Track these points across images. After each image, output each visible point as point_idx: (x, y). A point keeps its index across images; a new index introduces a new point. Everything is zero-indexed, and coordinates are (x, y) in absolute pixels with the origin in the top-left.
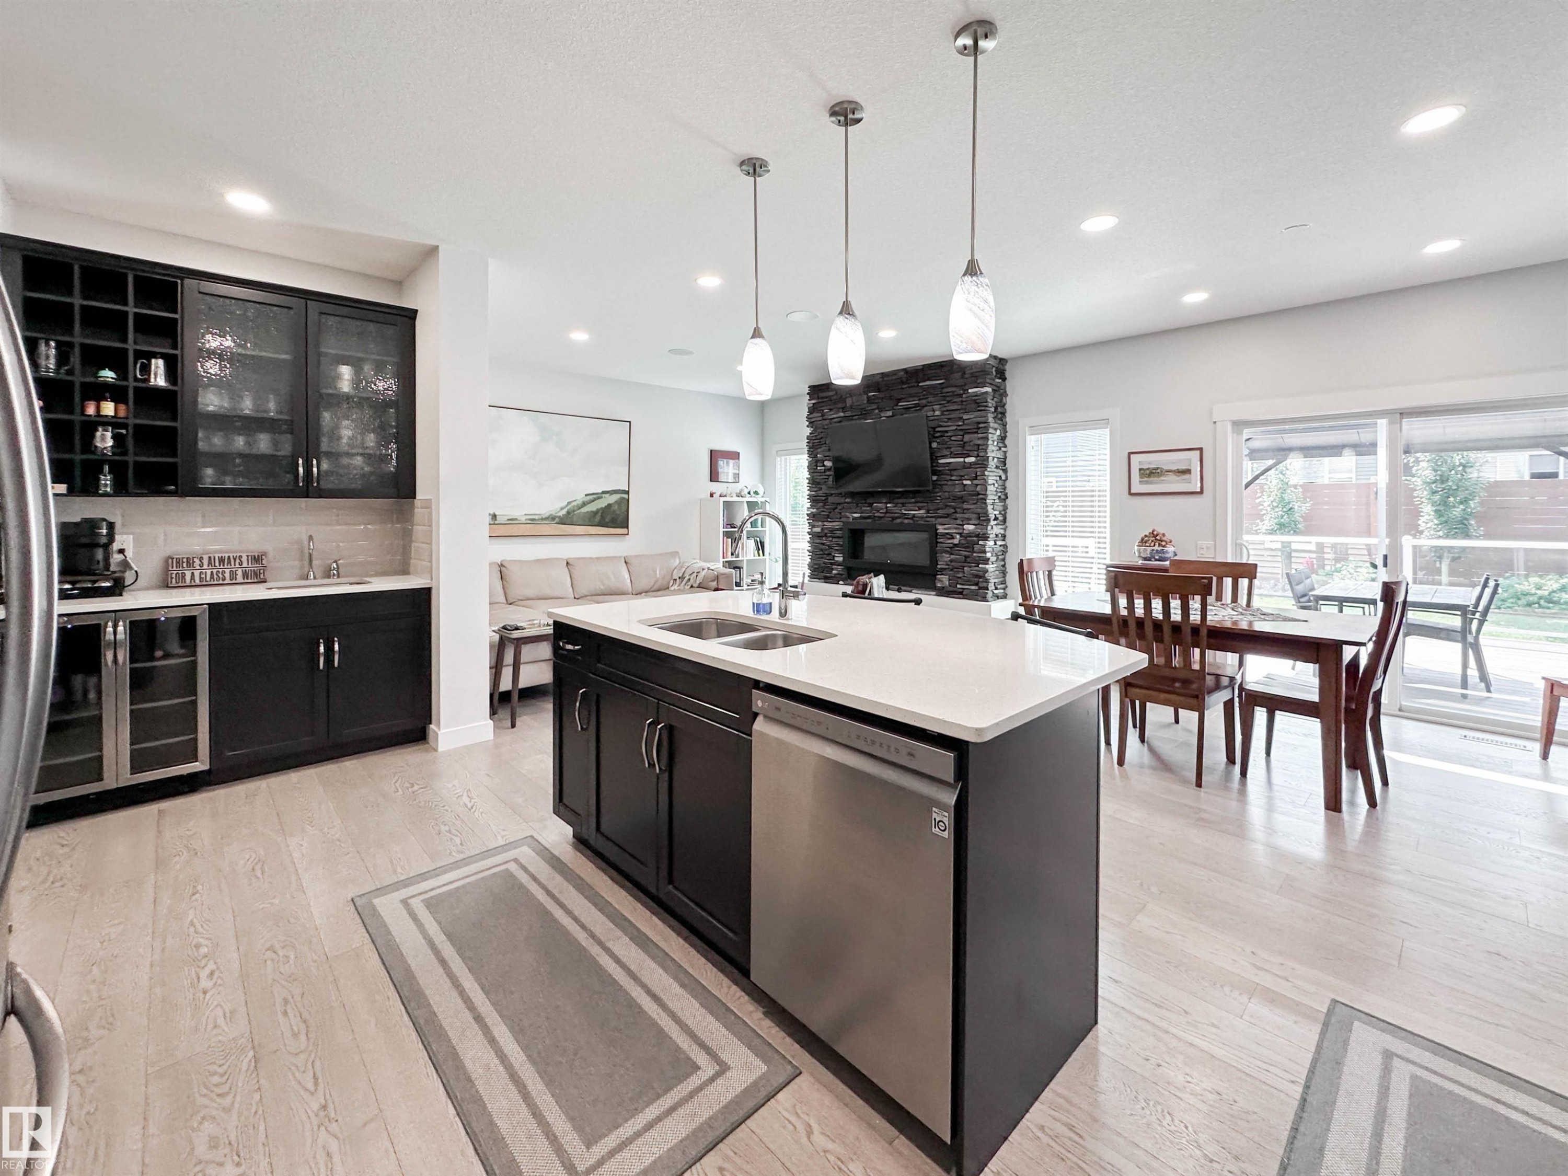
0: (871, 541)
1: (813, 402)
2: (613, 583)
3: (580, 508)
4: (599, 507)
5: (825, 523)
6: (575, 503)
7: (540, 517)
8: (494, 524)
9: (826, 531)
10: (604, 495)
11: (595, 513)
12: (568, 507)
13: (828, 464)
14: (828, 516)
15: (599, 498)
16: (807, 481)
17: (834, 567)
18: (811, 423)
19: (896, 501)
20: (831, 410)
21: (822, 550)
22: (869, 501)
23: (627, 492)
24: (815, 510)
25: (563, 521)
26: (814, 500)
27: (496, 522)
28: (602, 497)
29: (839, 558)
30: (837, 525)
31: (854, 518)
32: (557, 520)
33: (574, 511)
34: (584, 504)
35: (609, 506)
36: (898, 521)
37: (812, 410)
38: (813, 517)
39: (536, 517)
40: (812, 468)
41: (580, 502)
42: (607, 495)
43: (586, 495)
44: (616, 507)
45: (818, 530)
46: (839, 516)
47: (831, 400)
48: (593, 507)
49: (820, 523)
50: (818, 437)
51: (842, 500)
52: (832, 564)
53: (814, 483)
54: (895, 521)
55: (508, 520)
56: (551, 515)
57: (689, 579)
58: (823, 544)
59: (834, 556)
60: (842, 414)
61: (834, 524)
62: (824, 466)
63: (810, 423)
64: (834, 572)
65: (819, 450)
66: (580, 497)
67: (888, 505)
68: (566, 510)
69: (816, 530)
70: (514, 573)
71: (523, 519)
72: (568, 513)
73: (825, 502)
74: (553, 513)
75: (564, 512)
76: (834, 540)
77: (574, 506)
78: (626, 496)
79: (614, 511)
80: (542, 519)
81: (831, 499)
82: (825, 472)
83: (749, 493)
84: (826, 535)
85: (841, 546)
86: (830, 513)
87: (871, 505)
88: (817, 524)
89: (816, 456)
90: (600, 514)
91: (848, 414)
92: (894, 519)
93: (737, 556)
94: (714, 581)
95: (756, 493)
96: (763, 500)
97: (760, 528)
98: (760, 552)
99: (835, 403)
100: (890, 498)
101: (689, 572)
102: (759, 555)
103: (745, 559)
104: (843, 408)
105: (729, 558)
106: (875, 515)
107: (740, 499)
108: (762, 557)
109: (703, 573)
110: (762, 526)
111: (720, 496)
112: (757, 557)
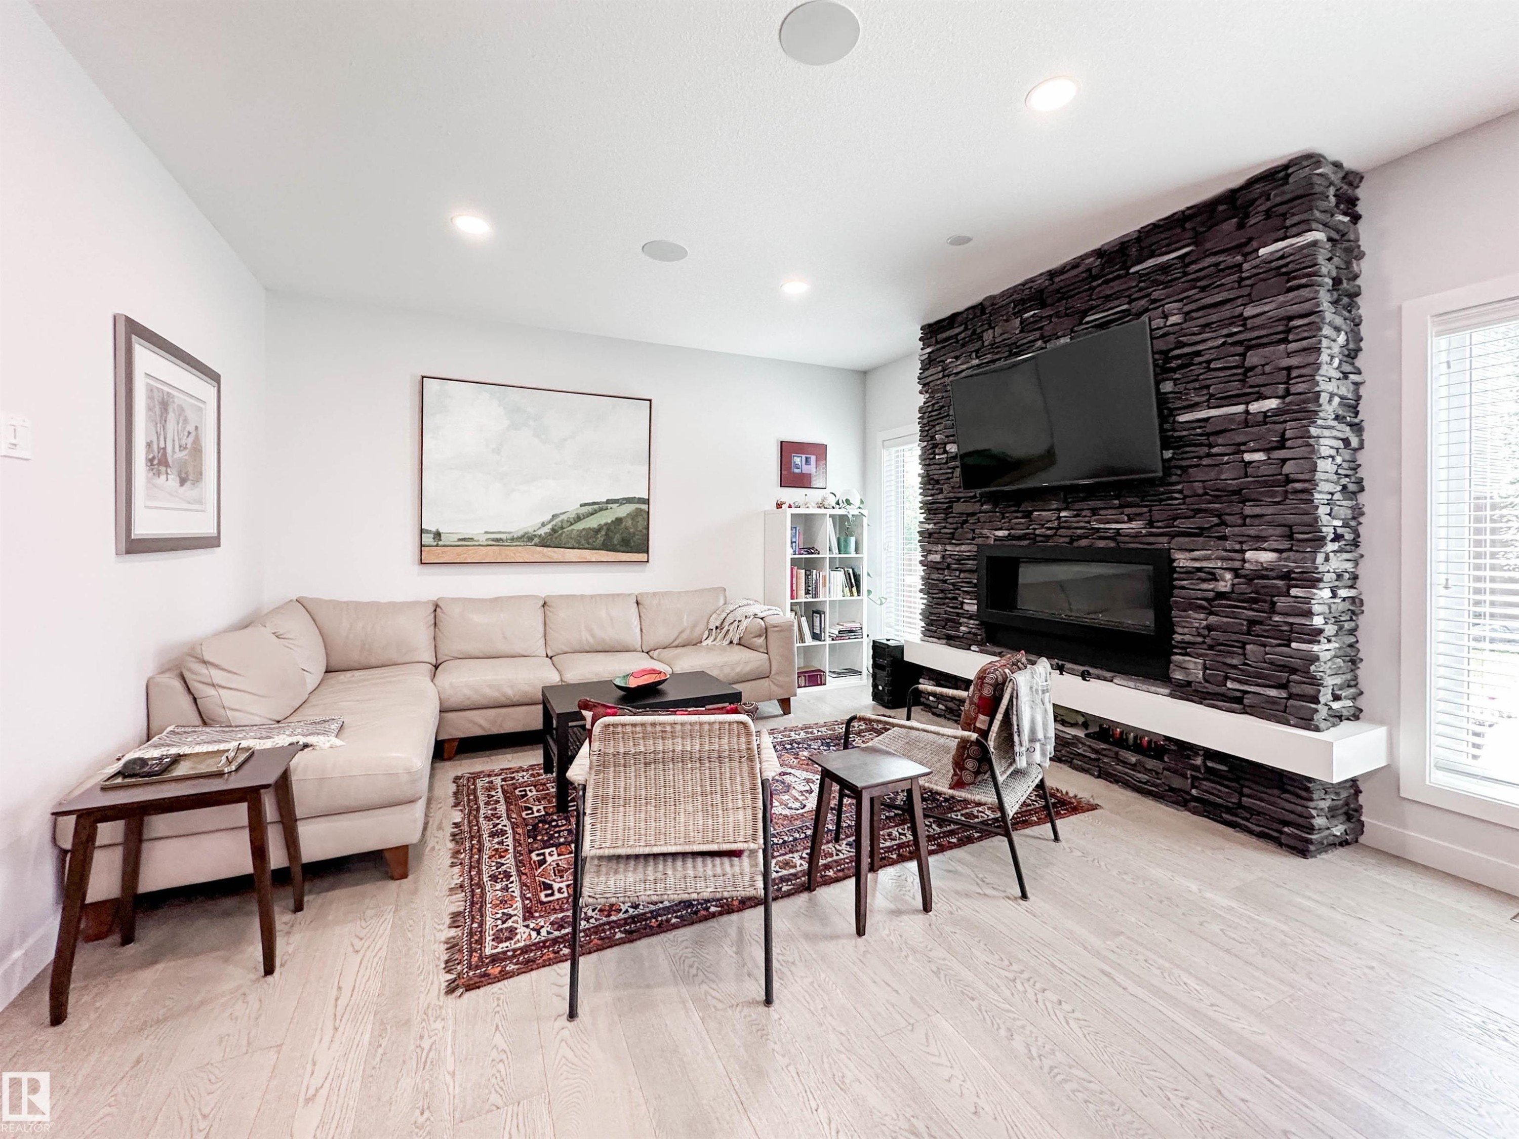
0: (1029, 575)
1: (929, 350)
3: (572, 524)
4: (603, 522)
5: (949, 548)
6: (565, 517)
7: (509, 536)
8: (437, 545)
9: (949, 560)
10: (609, 506)
11: (597, 531)
12: (554, 523)
13: (952, 448)
14: (953, 536)
15: (601, 510)
16: (920, 479)
17: (962, 620)
18: (926, 385)
19: (1079, 505)
20: (957, 358)
21: (942, 591)
22: (1023, 508)
23: (647, 502)
24: (931, 526)
25: (545, 542)
26: (930, 509)
27: (440, 543)
28: (607, 509)
29: (971, 606)
30: (966, 549)
31: (997, 539)
32: (536, 540)
33: (562, 528)
34: (579, 519)
35: (619, 521)
36: (1084, 543)
37: (928, 363)
38: (928, 537)
39: (503, 536)
40: (928, 459)
41: (572, 515)
42: (614, 506)
43: (581, 506)
44: (629, 523)
45: (937, 558)
46: (970, 535)
47: (956, 342)
48: (593, 523)
49: (940, 547)
50: (935, 407)
51: (977, 507)
52: (958, 614)
53: (930, 482)
54: (1075, 544)
55: (460, 540)
56: (526, 533)
57: (728, 631)
58: (945, 581)
59: (962, 603)
60: (975, 362)
61: (963, 548)
62: (945, 452)
63: (924, 385)
64: (962, 629)
65: (938, 428)
66: (572, 507)
67: (1063, 514)
68: (550, 526)
69: (931, 557)
71: (483, 539)
72: (554, 530)
73: (948, 511)
74: (531, 530)
75: (547, 529)
76: (962, 575)
77: (562, 522)
78: (644, 507)
79: (626, 529)
80: (513, 539)
81: (958, 507)
82: (947, 463)
83: (837, 502)
84: (948, 567)
85: (975, 586)
86: (956, 529)
87: (1028, 515)
88: (934, 548)
89: (933, 438)
90: (603, 533)
91: (987, 358)
92: (1073, 540)
93: (816, 596)
94: (760, 636)
95: (848, 502)
96: (856, 512)
97: (853, 554)
98: (854, 589)
99: (963, 346)
100: (1065, 501)
101: (730, 619)
102: (852, 595)
103: (828, 599)
104: (977, 351)
105: (802, 598)
106: (1037, 532)
107: (822, 511)
108: (856, 597)
109: (745, 623)
110: (857, 551)
111: (790, 506)
112: (848, 598)
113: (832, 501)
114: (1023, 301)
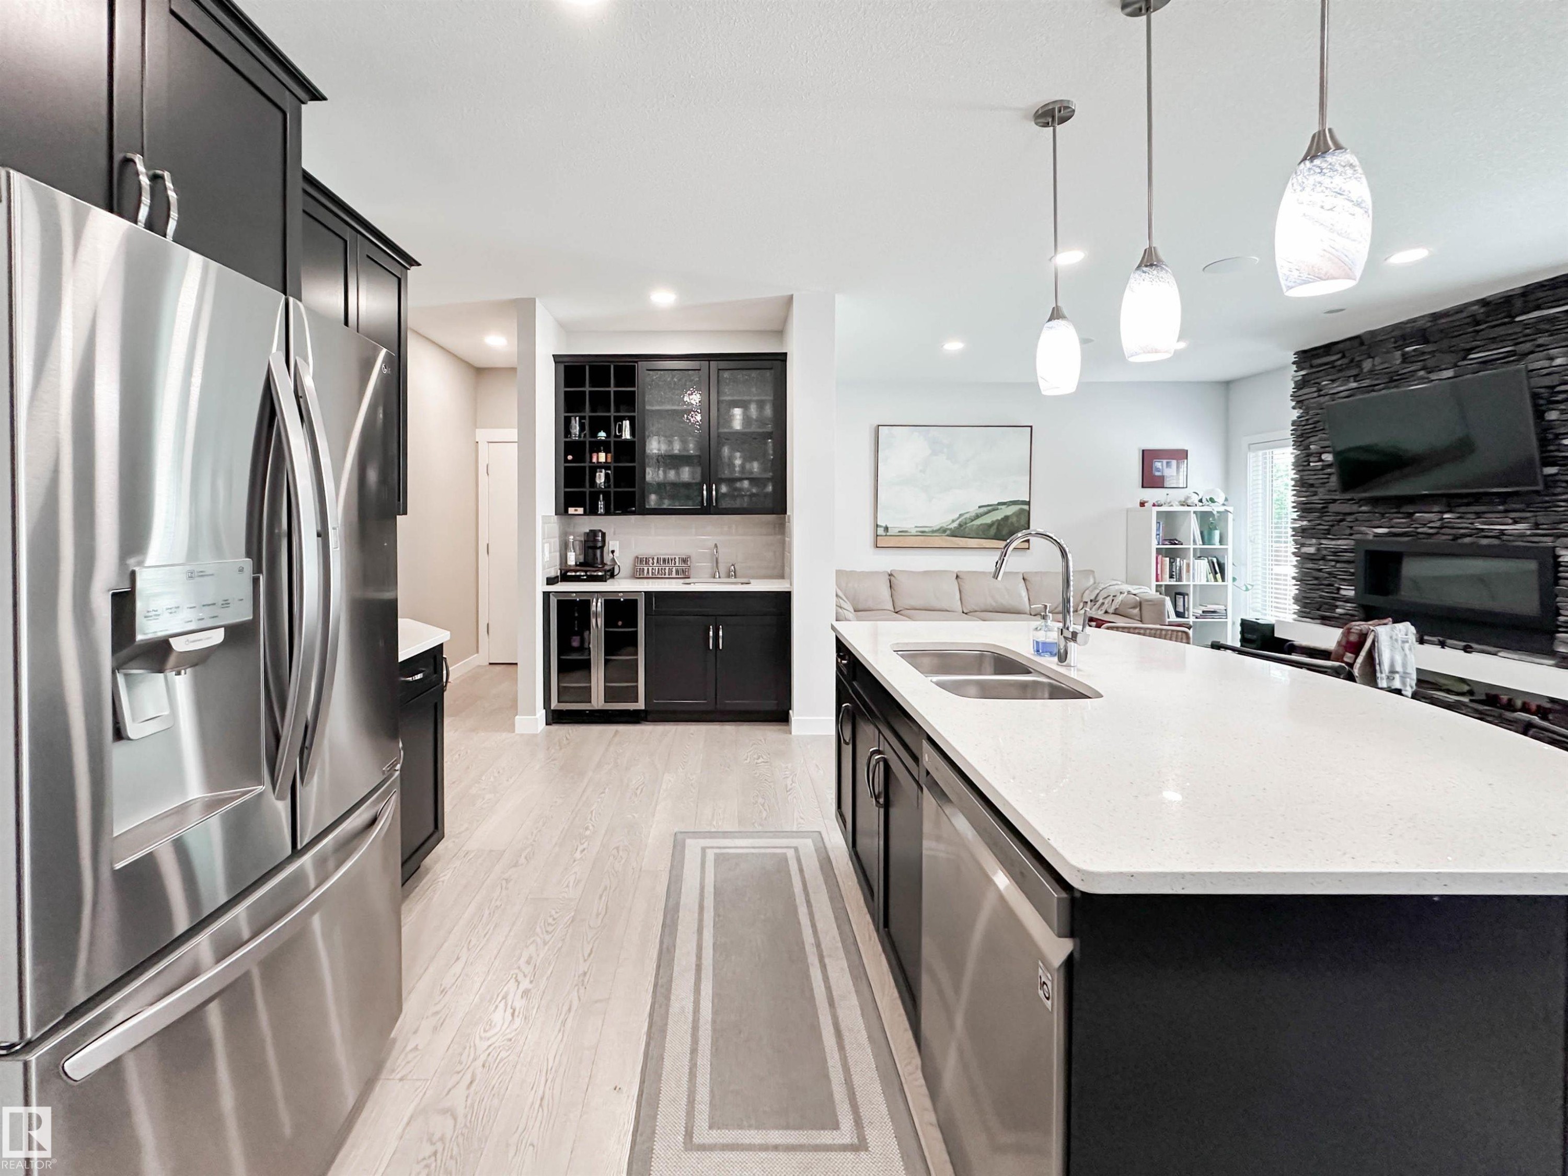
0: (1412, 569)
1: (1303, 373)
2: (1006, 600)
3: (972, 521)
4: (994, 519)
5: (1323, 541)
6: (967, 516)
7: (930, 529)
8: (886, 535)
9: (1324, 552)
10: (999, 507)
11: (990, 526)
12: (960, 520)
13: (1328, 457)
14: (1328, 532)
15: (994, 510)
16: (1293, 483)
17: (1338, 603)
18: (1300, 403)
19: (1463, 509)
20: (1333, 381)
21: (1316, 578)
22: (1404, 509)
23: (1028, 503)
24: (1305, 523)
25: (954, 534)
26: (1304, 509)
27: (888, 534)
28: (998, 509)
29: (1349, 592)
30: (1343, 544)
31: (1377, 535)
32: (948, 532)
33: (966, 523)
34: (978, 517)
35: (1006, 518)
36: (1467, 540)
37: (1301, 385)
38: (1302, 534)
39: (926, 529)
40: (1302, 465)
41: (973, 514)
42: (1003, 507)
43: (979, 507)
44: (1014, 519)
45: (1312, 550)
46: (1348, 531)
47: (1334, 367)
48: (987, 520)
49: (1314, 541)
50: (1310, 422)
51: (1355, 508)
52: (1334, 599)
53: (1303, 485)
54: (1460, 541)
55: (900, 532)
56: (941, 527)
57: (1103, 604)
58: (1320, 570)
59: (1339, 589)
60: (1354, 385)
61: (1340, 542)
62: (1321, 460)
63: (1298, 402)
64: (1339, 611)
65: (1312, 439)
66: (973, 509)
67: (1446, 516)
68: (957, 522)
69: (1305, 550)
70: (902, 582)
71: (914, 532)
72: (960, 525)
73: (1323, 511)
74: (944, 525)
75: (955, 525)
76: (1338, 565)
77: (966, 519)
78: (1026, 507)
79: (1012, 523)
80: (933, 532)
81: (1333, 508)
82: (1322, 469)
83: (1201, 501)
84: (1323, 558)
85: (1353, 574)
86: (1332, 526)
87: (1410, 515)
88: (1308, 542)
89: (1308, 448)
90: (995, 527)
91: (1366, 383)
92: (1456, 538)
93: (1180, 579)
94: (1134, 607)
95: (1212, 500)
96: (1222, 509)
97: (1217, 546)
98: (1219, 576)
99: (1340, 371)
100: (1449, 505)
101: (1104, 594)
102: (1216, 580)
103: (1191, 583)
104: (1355, 376)
105: (1167, 581)
106: (1420, 530)
107: (1186, 509)
108: (1220, 582)
109: (1120, 598)
110: (1221, 542)
111: (1154, 505)
112: (1213, 583)
113: (1195, 499)
114: (1404, 337)
